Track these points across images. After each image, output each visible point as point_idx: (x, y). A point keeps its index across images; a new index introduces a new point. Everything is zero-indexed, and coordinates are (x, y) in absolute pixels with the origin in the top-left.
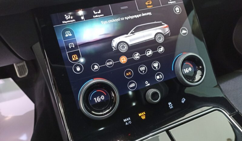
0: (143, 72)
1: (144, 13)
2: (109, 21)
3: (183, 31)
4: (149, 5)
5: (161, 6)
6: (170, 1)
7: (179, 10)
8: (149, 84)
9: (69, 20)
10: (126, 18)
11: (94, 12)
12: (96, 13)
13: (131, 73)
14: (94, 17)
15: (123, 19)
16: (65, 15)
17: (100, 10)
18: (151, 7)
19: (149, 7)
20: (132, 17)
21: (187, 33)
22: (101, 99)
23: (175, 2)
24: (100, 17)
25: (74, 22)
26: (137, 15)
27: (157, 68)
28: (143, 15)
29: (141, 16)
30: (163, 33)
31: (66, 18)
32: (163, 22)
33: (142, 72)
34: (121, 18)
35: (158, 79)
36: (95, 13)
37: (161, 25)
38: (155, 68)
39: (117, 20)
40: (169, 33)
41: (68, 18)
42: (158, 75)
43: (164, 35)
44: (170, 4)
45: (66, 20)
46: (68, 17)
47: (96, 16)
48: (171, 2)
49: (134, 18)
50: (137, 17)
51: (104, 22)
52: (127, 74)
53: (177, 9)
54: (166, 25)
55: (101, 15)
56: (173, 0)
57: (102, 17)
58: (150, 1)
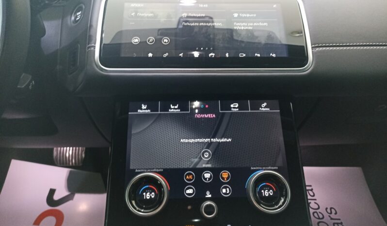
0: (208, 179)
4: (234, 108)
5: (250, 111)
6: (262, 108)
8: (210, 196)
9: (144, 109)
11: (171, 105)
13: (193, 177)
14: (170, 110)
17: (177, 105)
18: (237, 111)
19: (234, 110)
22: (151, 197)
23: (269, 109)
24: (176, 112)
25: (149, 112)
27: (225, 179)
31: (142, 107)
33: (205, 179)
35: (224, 194)
36: (172, 107)
38: (223, 178)
42: (226, 188)
44: (261, 110)
45: (142, 109)
47: (172, 110)
48: (263, 109)
52: (188, 177)
55: (177, 110)
56: (266, 107)
57: (178, 112)
58: (237, 104)
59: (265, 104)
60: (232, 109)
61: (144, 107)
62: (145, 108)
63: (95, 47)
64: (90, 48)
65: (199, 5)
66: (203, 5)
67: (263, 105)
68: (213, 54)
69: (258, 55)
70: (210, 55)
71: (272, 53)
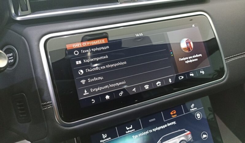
1: (169, 123)
2: (139, 135)
3: (204, 135)
4: (174, 114)
5: (184, 114)
6: (191, 108)
7: (199, 116)
9: (106, 138)
10: (153, 130)
11: (127, 128)
12: (129, 129)
14: (126, 132)
15: (151, 131)
16: (103, 135)
17: (131, 126)
18: (176, 116)
19: (173, 116)
20: (159, 128)
21: (207, 137)
23: (196, 108)
24: (132, 132)
25: (110, 139)
26: (164, 126)
28: (169, 125)
29: (167, 126)
30: (186, 140)
31: (103, 137)
32: (186, 130)
34: (150, 131)
36: (128, 129)
37: (184, 132)
39: (146, 133)
40: (191, 139)
41: (105, 137)
43: (187, 141)
44: (192, 111)
45: (103, 139)
46: (105, 136)
47: (129, 132)
48: (193, 109)
49: (161, 129)
50: (164, 128)
51: (135, 137)
53: (198, 115)
54: (189, 132)
55: (132, 130)
56: (194, 107)
57: (133, 131)
58: (175, 111)
59: (193, 105)
60: (172, 116)
61: (104, 136)
63: (51, 103)
64: (47, 106)
65: (136, 35)
66: (139, 34)
67: (191, 106)
68: (160, 83)
69: (192, 75)
70: (157, 84)
71: (201, 71)
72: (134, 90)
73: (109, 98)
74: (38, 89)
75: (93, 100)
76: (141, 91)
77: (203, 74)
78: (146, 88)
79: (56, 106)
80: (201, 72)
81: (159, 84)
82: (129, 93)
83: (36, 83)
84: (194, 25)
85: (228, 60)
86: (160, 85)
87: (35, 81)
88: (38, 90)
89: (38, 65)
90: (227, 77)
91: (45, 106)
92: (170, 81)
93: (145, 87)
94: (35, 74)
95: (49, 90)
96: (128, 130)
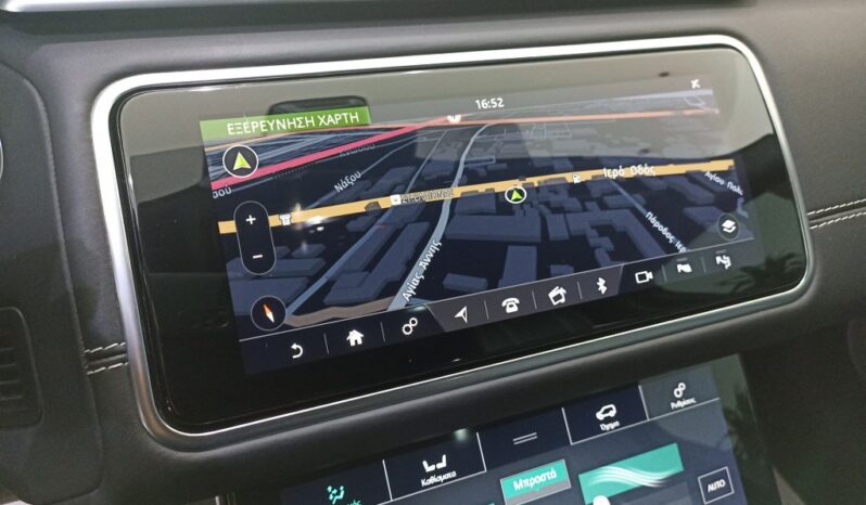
4: (608, 420)
5: (649, 420)
6: (676, 400)
11: (425, 463)
12: (432, 468)
14: (423, 483)
18: (616, 428)
19: (608, 427)
23: (692, 401)
24: (445, 481)
31: (331, 497)
36: (429, 469)
41: (337, 497)
44: (676, 409)
46: (338, 493)
47: (432, 480)
48: (680, 404)
55: (447, 476)
56: (686, 396)
57: (449, 480)
58: (612, 406)
59: (681, 388)
62: (341, 496)
63: (124, 351)
64: (105, 360)
65: (478, 102)
66: (488, 99)
67: (676, 391)
68: (562, 291)
69: (687, 268)
70: (552, 295)
71: (721, 255)
72: (460, 314)
73: (360, 342)
74: (71, 291)
75: (295, 346)
76: (488, 318)
77: (727, 267)
78: (509, 310)
79: (143, 363)
80: (719, 259)
81: (558, 297)
82: (439, 327)
83: (66, 267)
84: (697, 81)
85: (819, 220)
86: (563, 300)
87: (65, 258)
88: (75, 294)
89: (80, 192)
90: (814, 283)
91: (98, 362)
92: (603, 289)
93: (504, 304)
94: (64, 230)
95: (116, 294)
96: (431, 473)
